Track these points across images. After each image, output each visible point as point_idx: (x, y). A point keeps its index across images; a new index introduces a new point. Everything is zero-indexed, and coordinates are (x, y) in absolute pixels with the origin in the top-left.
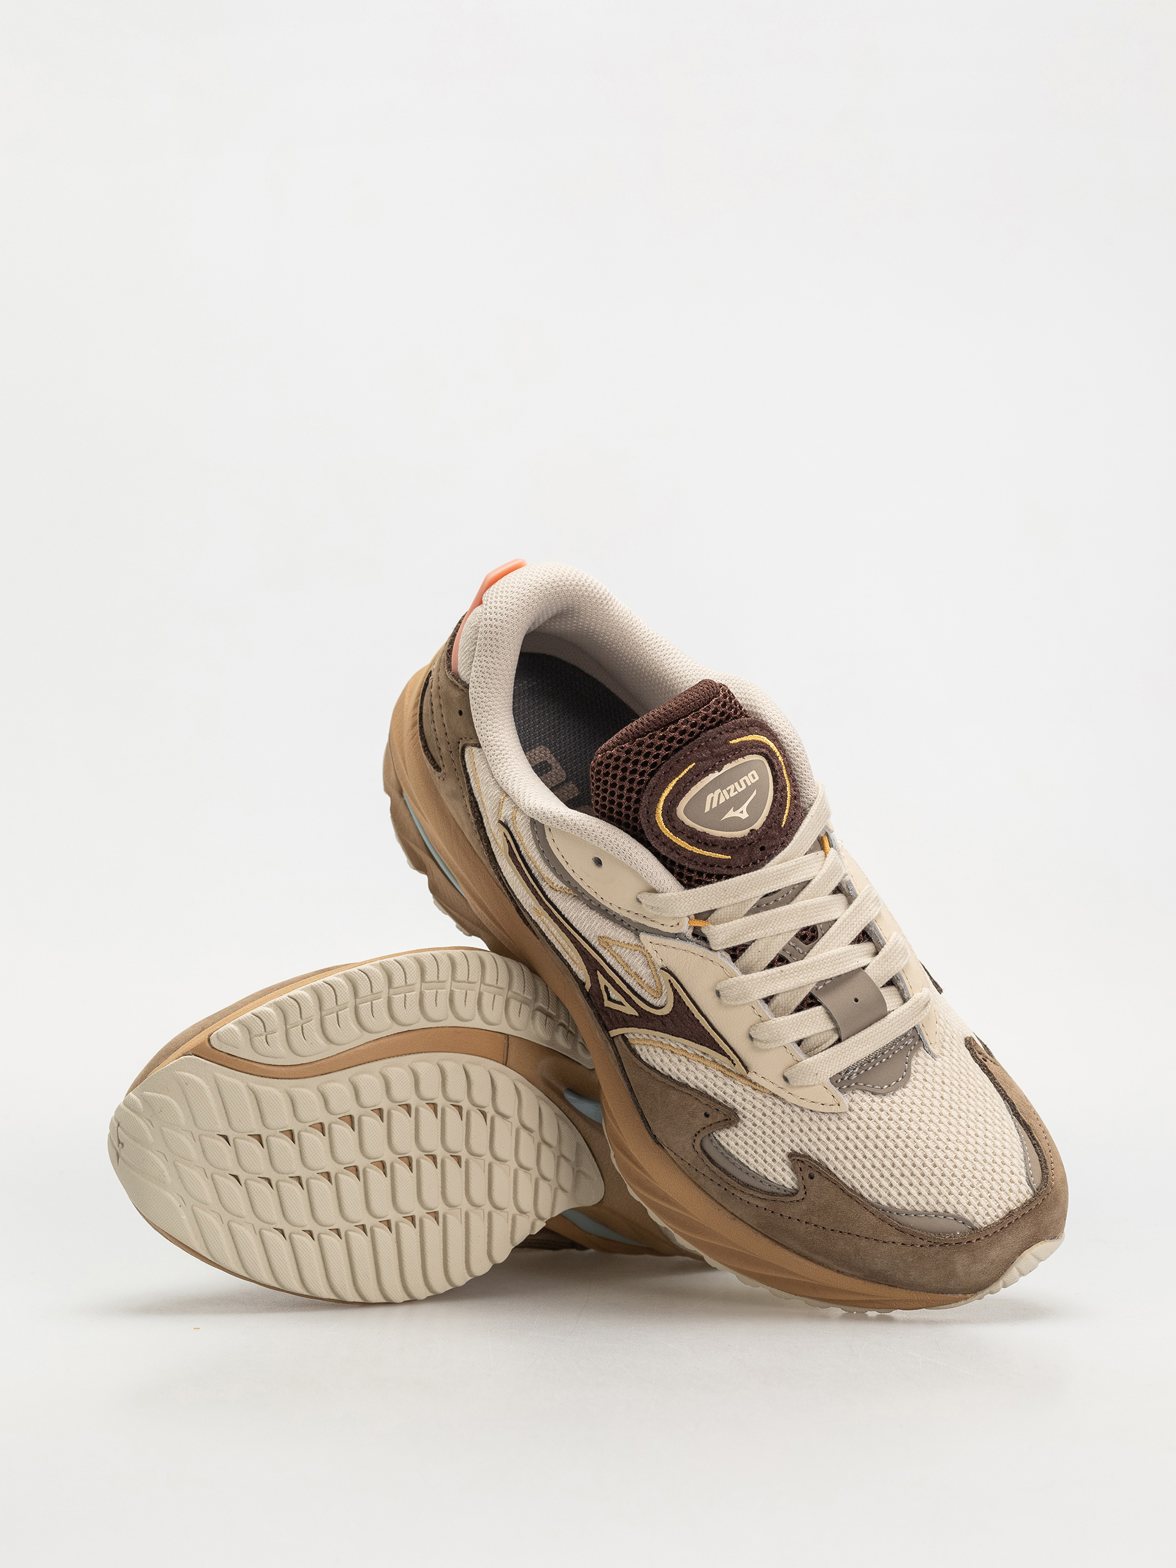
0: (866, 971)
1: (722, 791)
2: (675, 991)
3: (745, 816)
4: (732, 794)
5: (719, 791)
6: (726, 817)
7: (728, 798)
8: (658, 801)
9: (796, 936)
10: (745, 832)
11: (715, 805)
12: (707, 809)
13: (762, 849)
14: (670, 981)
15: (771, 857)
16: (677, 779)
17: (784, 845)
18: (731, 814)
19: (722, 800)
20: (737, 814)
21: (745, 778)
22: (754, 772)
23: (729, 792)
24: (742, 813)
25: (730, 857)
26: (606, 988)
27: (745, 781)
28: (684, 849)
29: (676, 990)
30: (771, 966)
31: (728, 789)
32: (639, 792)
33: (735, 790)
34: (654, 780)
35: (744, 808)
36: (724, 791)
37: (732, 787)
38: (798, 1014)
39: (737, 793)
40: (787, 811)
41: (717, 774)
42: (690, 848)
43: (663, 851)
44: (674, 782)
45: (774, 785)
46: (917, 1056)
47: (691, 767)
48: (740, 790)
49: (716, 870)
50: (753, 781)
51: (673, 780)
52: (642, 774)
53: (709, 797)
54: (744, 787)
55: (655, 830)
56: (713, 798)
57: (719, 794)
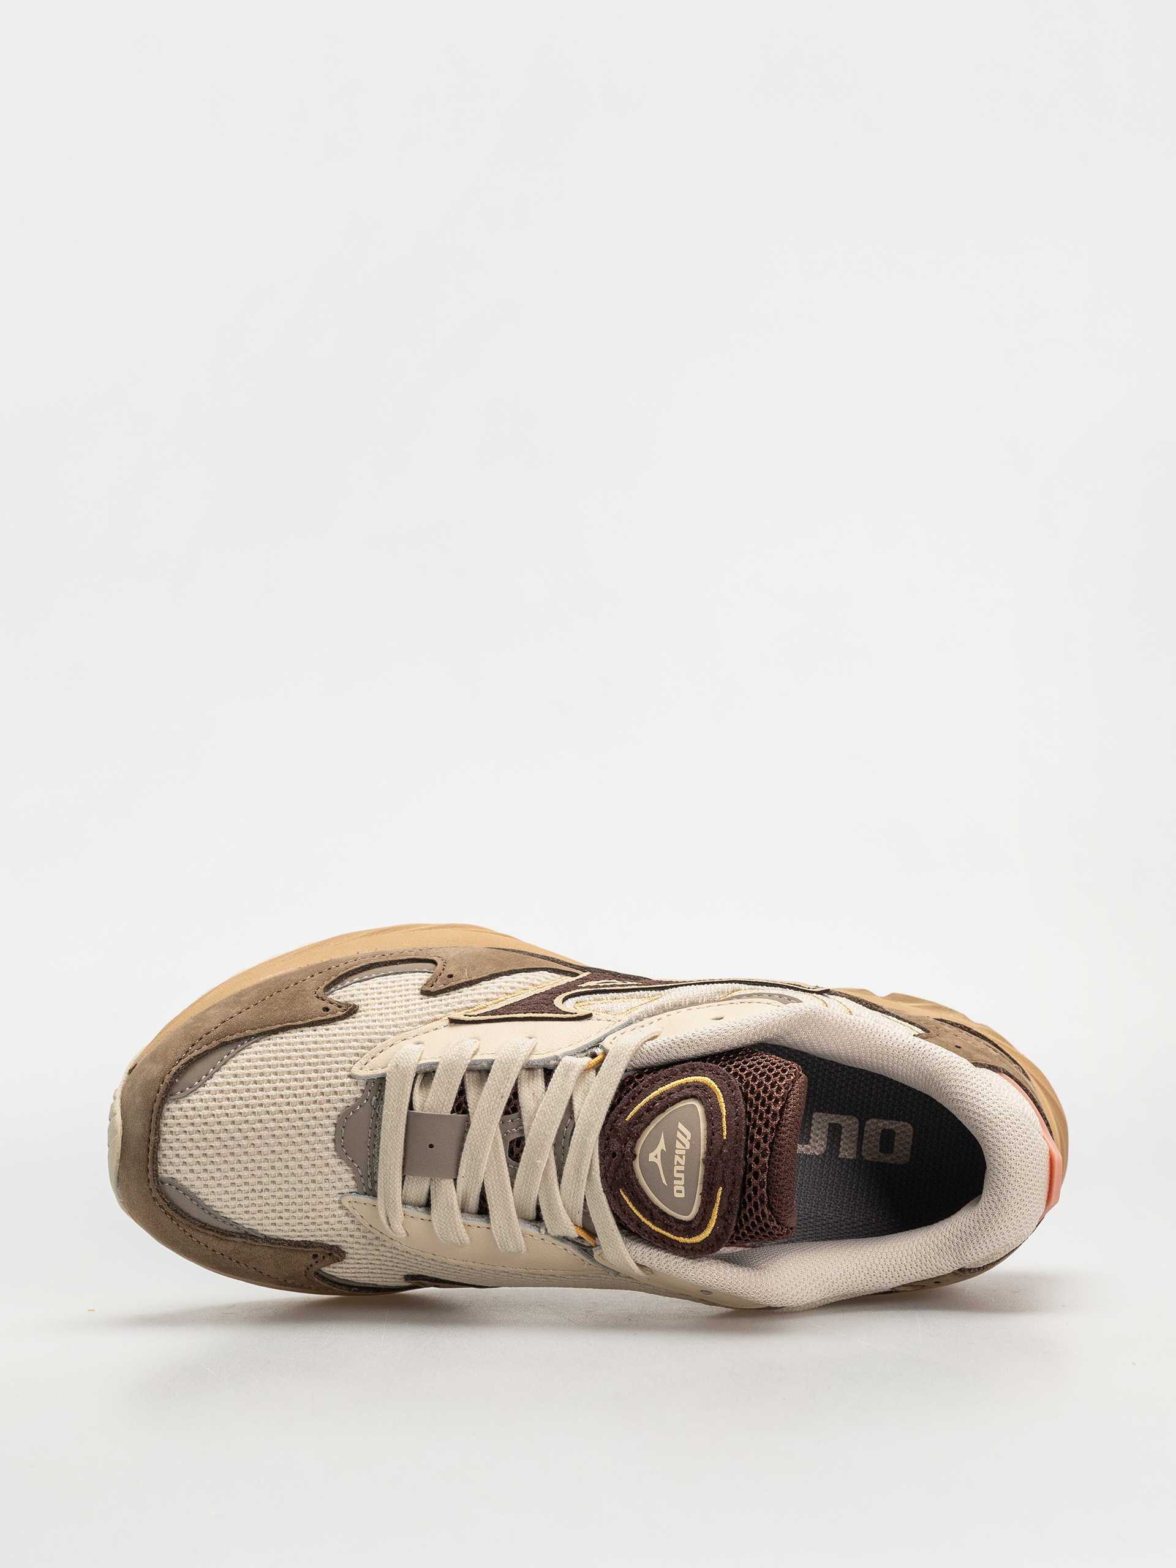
0: (452, 1180)
1: (686, 1150)
3: (651, 1158)
4: (677, 1158)
5: (688, 1147)
6: (662, 1141)
7: (677, 1152)
9: (523, 1137)
10: (638, 1149)
11: (679, 1135)
12: (680, 1126)
13: (614, 1155)
15: (602, 1155)
16: (724, 1114)
17: (604, 1177)
18: (662, 1145)
19: (678, 1145)
20: (658, 1151)
21: (683, 1182)
22: (682, 1195)
23: (681, 1156)
24: (655, 1157)
27: (680, 1179)
30: (515, 1090)
31: (684, 1157)
33: (679, 1164)
34: (739, 1096)
35: (658, 1162)
36: (684, 1152)
37: (683, 1162)
38: (459, 1085)
39: (676, 1164)
40: (631, 1205)
42: (661, 1089)
44: (724, 1111)
46: (353, 1178)
47: (725, 1133)
48: (676, 1168)
50: (676, 1188)
53: (688, 1134)
54: (676, 1175)
55: (701, 1071)
56: (686, 1137)
57: (684, 1145)
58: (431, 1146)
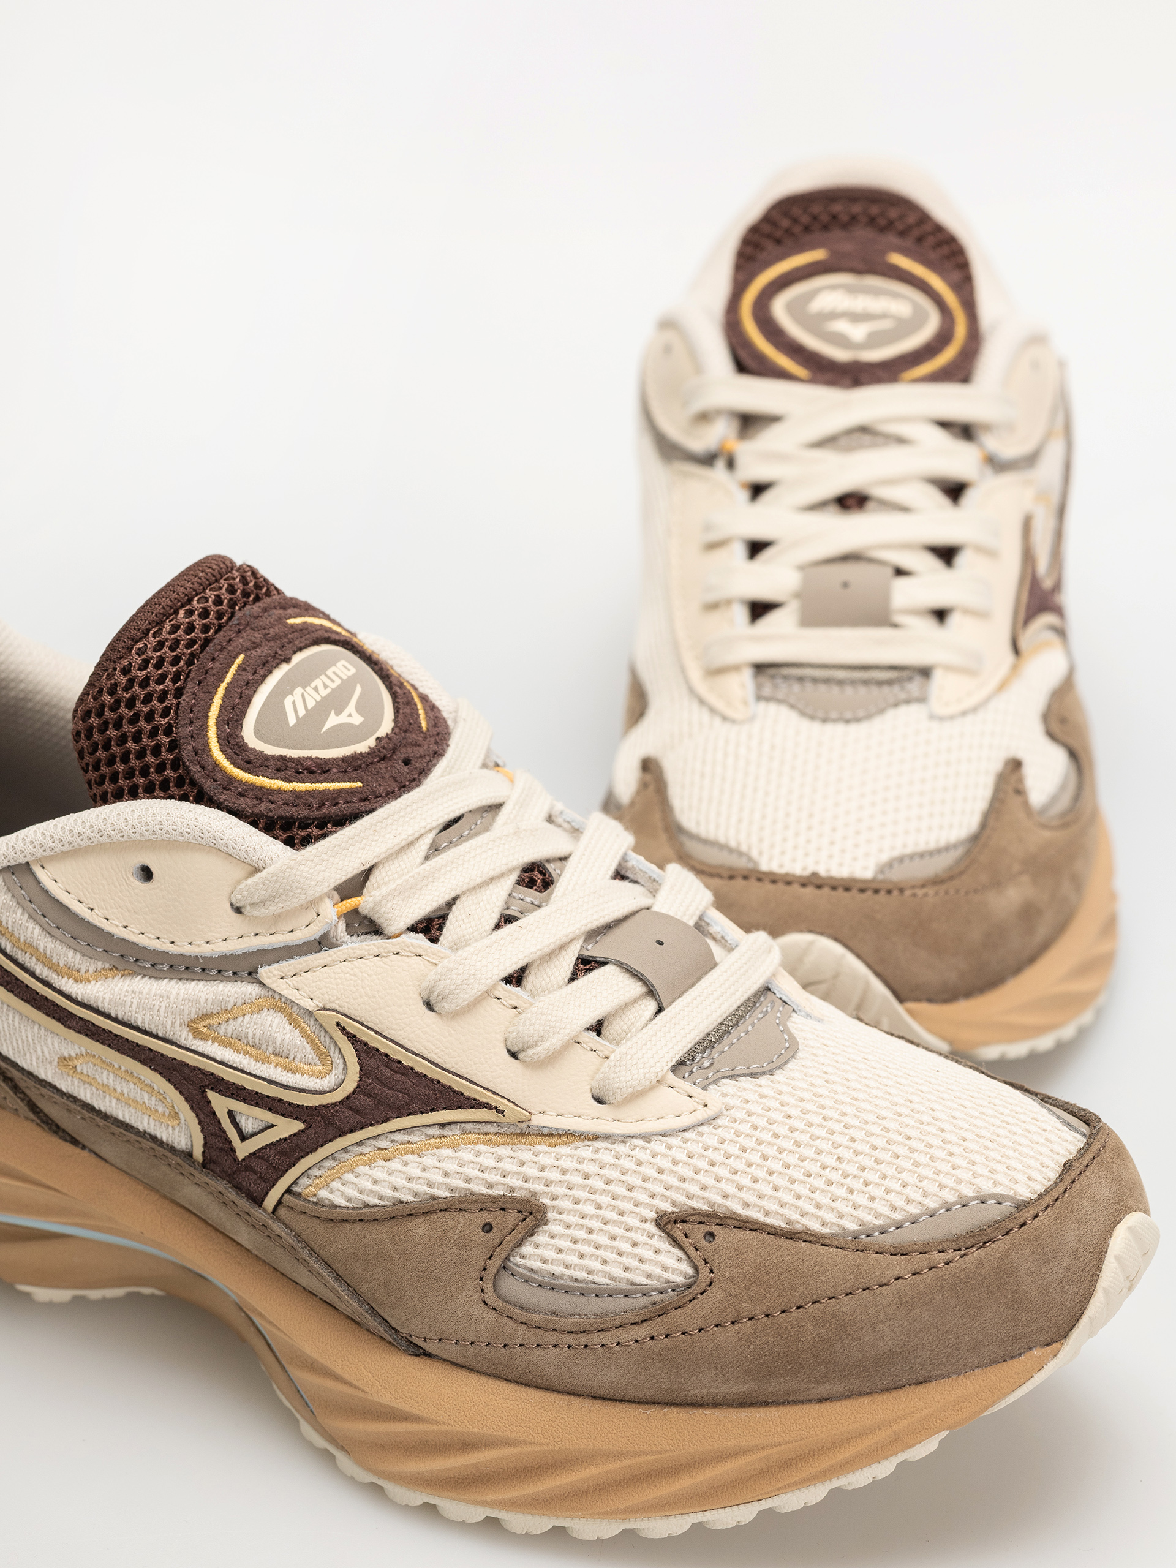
0: (653, 910)
1: (304, 688)
2: (353, 1037)
4: (324, 693)
5: (299, 691)
6: (328, 725)
7: (318, 698)
8: (204, 728)
9: (520, 882)
10: (371, 742)
11: (302, 712)
12: (292, 721)
13: (407, 762)
14: (338, 1024)
15: (424, 772)
16: (224, 685)
17: (438, 754)
18: (333, 720)
19: (311, 704)
20: (343, 719)
21: (333, 669)
22: (344, 662)
23: (316, 689)
24: (351, 716)
25: (359, 784)
26: (232, 1116)
27: (335, 673)
28: (280, 791)
29: (355, 1036)
30: (498, 926)
31: (313, 685)
32: (168, 731)
34: (185, 699)
35: (351, 709)
36: (308, 689)
37: (317, 682)
39: (329, 690)
40: (422, 712)
41: (284, 668)
42: (287, 786)
43: (244, 803)
44: (221, 691)
46: (794, 1022)
47: (238, 661)
48: (332, 686)
49: (343, 808)
50: (349, 674)
51: (219, 689)
52: (162, 698)
53: (288, 702)
54: (338, 682)
55: (219, 776)
56: (294, 702)
57: (303, 695)
58: (660, 943)
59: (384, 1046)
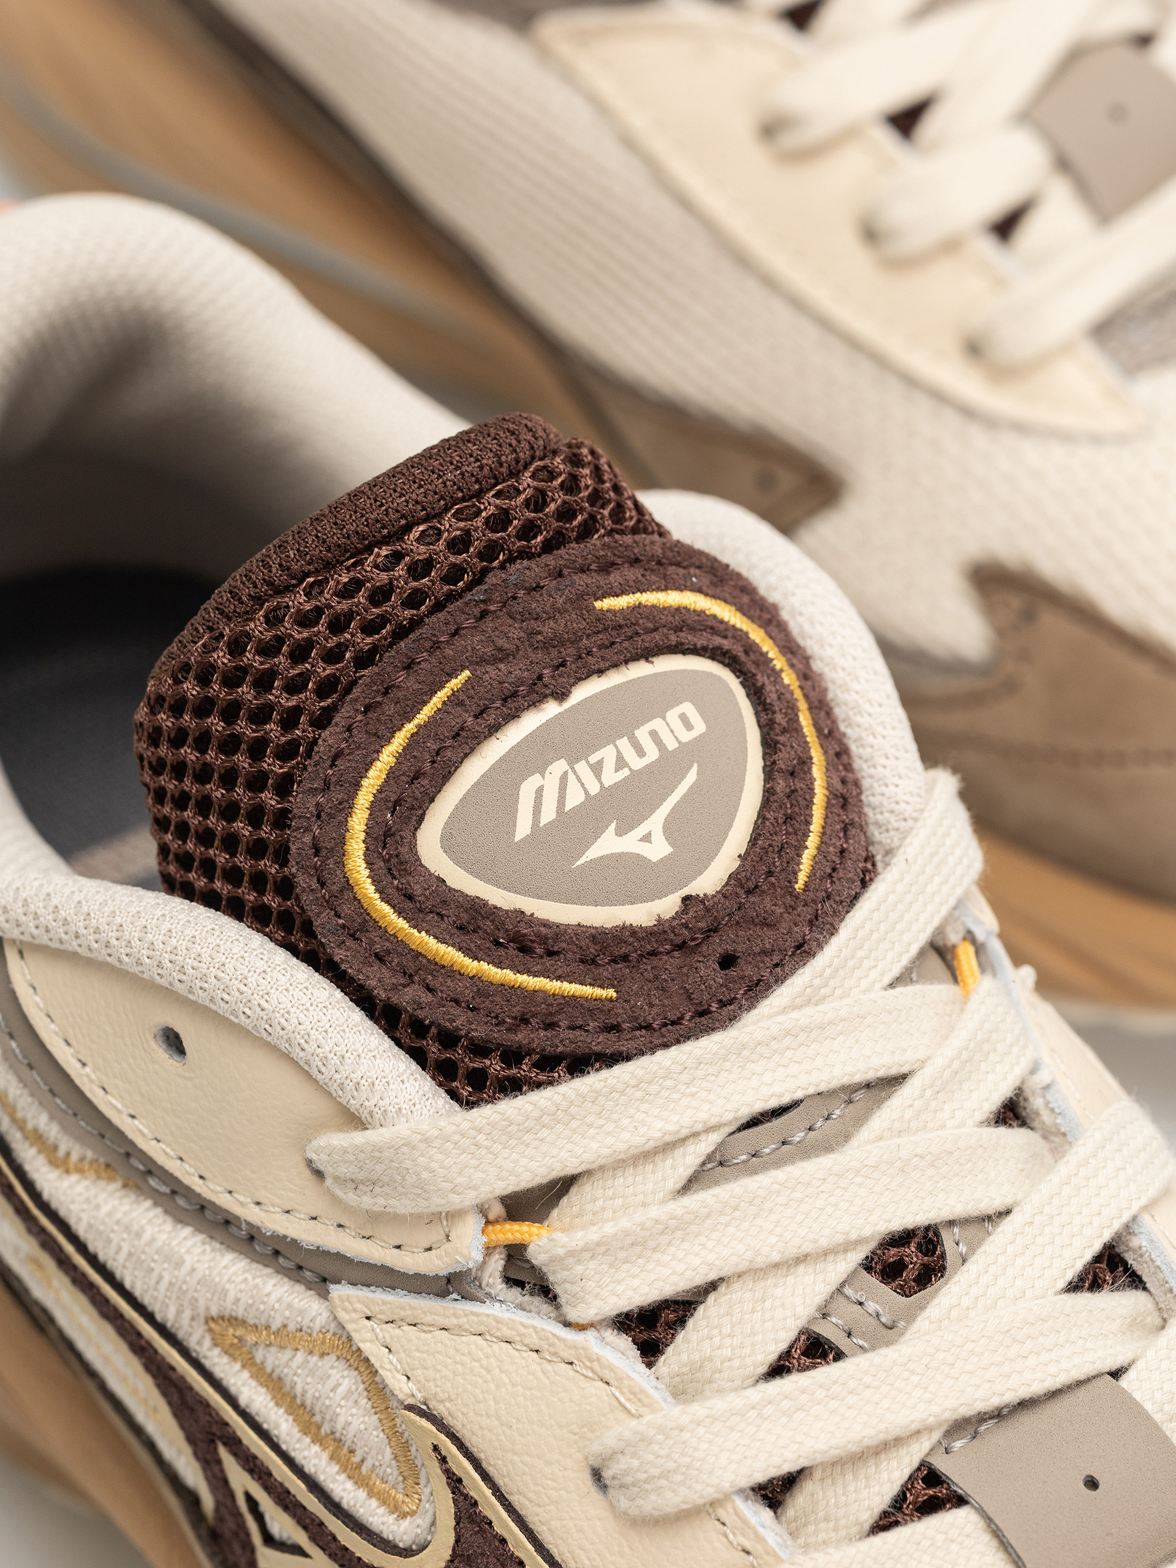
0: (1125, 1382)
1: (571, 763)
2: (455, 1482)
3: (658, 850)
4: (611, 777)
5: (559, 767)
6: (594, 852)
7: (594, 789)
8: (346, 807)
9: (868, 1265)
10: (667, 906)
11: (548, 814)
12: (523, 829)
13: (727, 961)
14: (436, 1448)
15: (757, 990)
16: (410, 727)
17: (803, 951)
18: (607, 843)
19: (573, 798)
20: (630, 843)
21: (657, 724)
22: (687, 708)
23: (597, 769)
24: (649, 840)
25: (611, 993)
26: (253, 1504)
27: (654, 734)
28: (452, 972)
29: (460, 1481)
30: (778, 1370)
31: (593, 758)
32: (284, 787)
33: (621, 763)
34: (329, 738)
35: (655, 823)
36: (582, 767)
37: (607, 754)
38: (883, 1537)
39: (626, 772)
40: (812, 841)
41: (551, 709)
42: (471, 966)
43: (376, 979)
44: (399, 740)
45: (765, 756)
47: (455, 683)
48: (637, 763)
49: (565, 1040)
50: (686, 736)
51: (397, 734)
52: (290, 720)
53: (527, 789)
54: (653, 754)
55: (346, 909)
56: (540, 792)
57: (564, 779)
58: (1092, 1483)
59: (504, 1523)
